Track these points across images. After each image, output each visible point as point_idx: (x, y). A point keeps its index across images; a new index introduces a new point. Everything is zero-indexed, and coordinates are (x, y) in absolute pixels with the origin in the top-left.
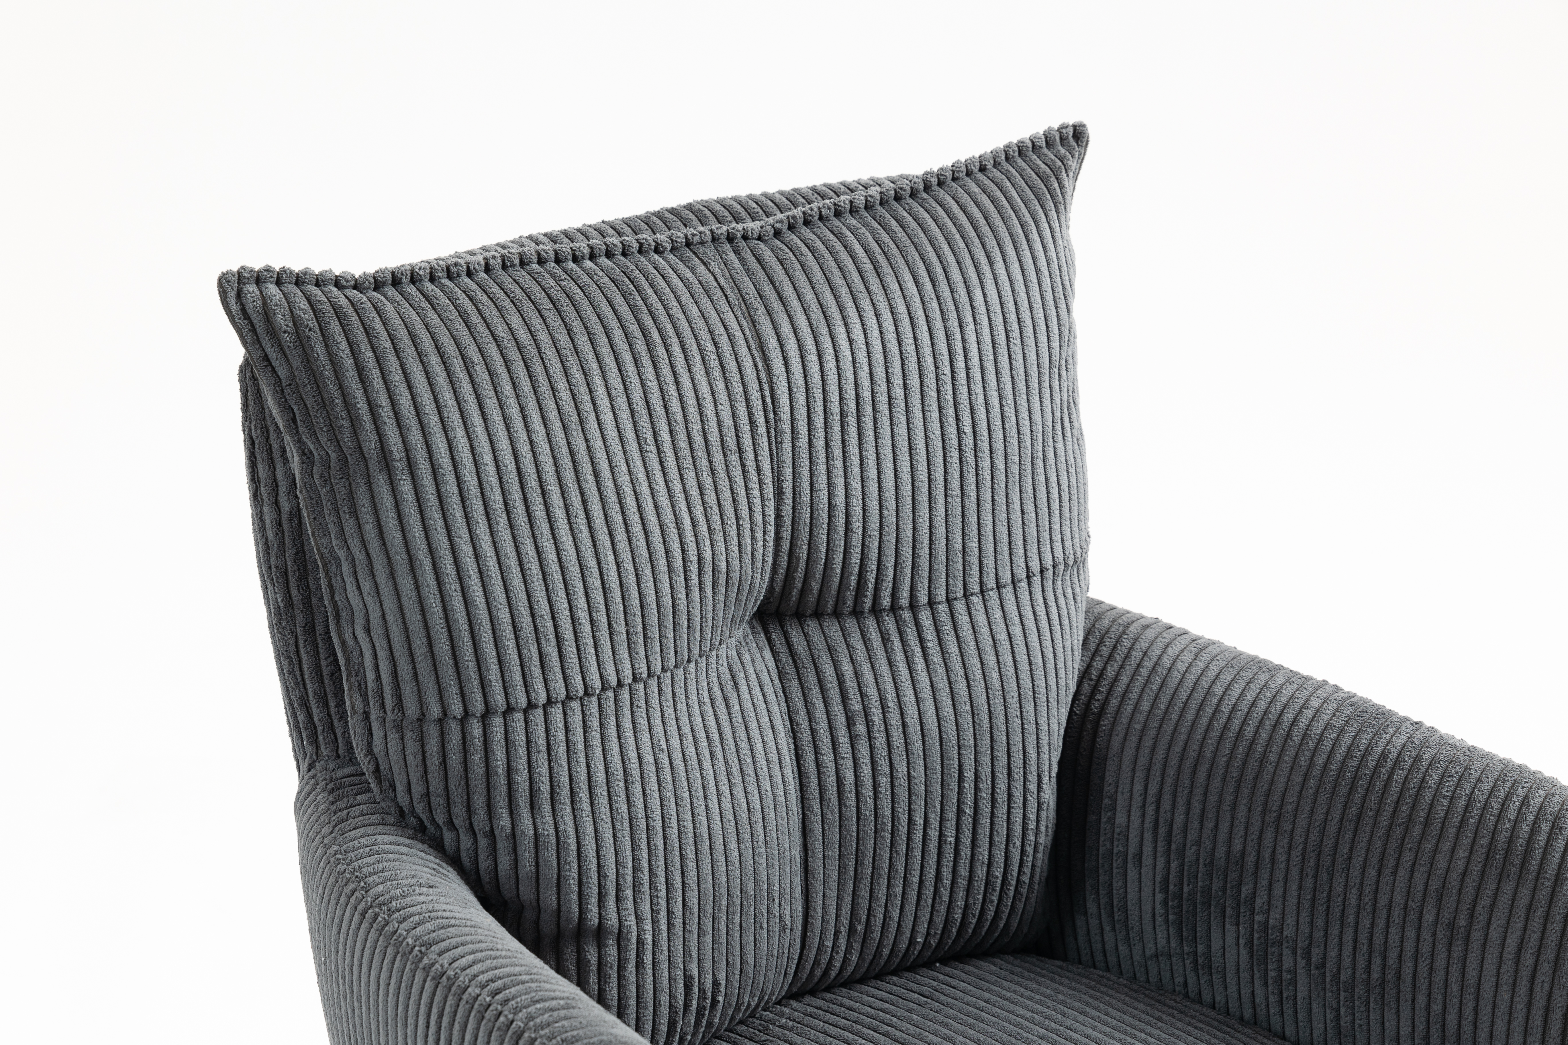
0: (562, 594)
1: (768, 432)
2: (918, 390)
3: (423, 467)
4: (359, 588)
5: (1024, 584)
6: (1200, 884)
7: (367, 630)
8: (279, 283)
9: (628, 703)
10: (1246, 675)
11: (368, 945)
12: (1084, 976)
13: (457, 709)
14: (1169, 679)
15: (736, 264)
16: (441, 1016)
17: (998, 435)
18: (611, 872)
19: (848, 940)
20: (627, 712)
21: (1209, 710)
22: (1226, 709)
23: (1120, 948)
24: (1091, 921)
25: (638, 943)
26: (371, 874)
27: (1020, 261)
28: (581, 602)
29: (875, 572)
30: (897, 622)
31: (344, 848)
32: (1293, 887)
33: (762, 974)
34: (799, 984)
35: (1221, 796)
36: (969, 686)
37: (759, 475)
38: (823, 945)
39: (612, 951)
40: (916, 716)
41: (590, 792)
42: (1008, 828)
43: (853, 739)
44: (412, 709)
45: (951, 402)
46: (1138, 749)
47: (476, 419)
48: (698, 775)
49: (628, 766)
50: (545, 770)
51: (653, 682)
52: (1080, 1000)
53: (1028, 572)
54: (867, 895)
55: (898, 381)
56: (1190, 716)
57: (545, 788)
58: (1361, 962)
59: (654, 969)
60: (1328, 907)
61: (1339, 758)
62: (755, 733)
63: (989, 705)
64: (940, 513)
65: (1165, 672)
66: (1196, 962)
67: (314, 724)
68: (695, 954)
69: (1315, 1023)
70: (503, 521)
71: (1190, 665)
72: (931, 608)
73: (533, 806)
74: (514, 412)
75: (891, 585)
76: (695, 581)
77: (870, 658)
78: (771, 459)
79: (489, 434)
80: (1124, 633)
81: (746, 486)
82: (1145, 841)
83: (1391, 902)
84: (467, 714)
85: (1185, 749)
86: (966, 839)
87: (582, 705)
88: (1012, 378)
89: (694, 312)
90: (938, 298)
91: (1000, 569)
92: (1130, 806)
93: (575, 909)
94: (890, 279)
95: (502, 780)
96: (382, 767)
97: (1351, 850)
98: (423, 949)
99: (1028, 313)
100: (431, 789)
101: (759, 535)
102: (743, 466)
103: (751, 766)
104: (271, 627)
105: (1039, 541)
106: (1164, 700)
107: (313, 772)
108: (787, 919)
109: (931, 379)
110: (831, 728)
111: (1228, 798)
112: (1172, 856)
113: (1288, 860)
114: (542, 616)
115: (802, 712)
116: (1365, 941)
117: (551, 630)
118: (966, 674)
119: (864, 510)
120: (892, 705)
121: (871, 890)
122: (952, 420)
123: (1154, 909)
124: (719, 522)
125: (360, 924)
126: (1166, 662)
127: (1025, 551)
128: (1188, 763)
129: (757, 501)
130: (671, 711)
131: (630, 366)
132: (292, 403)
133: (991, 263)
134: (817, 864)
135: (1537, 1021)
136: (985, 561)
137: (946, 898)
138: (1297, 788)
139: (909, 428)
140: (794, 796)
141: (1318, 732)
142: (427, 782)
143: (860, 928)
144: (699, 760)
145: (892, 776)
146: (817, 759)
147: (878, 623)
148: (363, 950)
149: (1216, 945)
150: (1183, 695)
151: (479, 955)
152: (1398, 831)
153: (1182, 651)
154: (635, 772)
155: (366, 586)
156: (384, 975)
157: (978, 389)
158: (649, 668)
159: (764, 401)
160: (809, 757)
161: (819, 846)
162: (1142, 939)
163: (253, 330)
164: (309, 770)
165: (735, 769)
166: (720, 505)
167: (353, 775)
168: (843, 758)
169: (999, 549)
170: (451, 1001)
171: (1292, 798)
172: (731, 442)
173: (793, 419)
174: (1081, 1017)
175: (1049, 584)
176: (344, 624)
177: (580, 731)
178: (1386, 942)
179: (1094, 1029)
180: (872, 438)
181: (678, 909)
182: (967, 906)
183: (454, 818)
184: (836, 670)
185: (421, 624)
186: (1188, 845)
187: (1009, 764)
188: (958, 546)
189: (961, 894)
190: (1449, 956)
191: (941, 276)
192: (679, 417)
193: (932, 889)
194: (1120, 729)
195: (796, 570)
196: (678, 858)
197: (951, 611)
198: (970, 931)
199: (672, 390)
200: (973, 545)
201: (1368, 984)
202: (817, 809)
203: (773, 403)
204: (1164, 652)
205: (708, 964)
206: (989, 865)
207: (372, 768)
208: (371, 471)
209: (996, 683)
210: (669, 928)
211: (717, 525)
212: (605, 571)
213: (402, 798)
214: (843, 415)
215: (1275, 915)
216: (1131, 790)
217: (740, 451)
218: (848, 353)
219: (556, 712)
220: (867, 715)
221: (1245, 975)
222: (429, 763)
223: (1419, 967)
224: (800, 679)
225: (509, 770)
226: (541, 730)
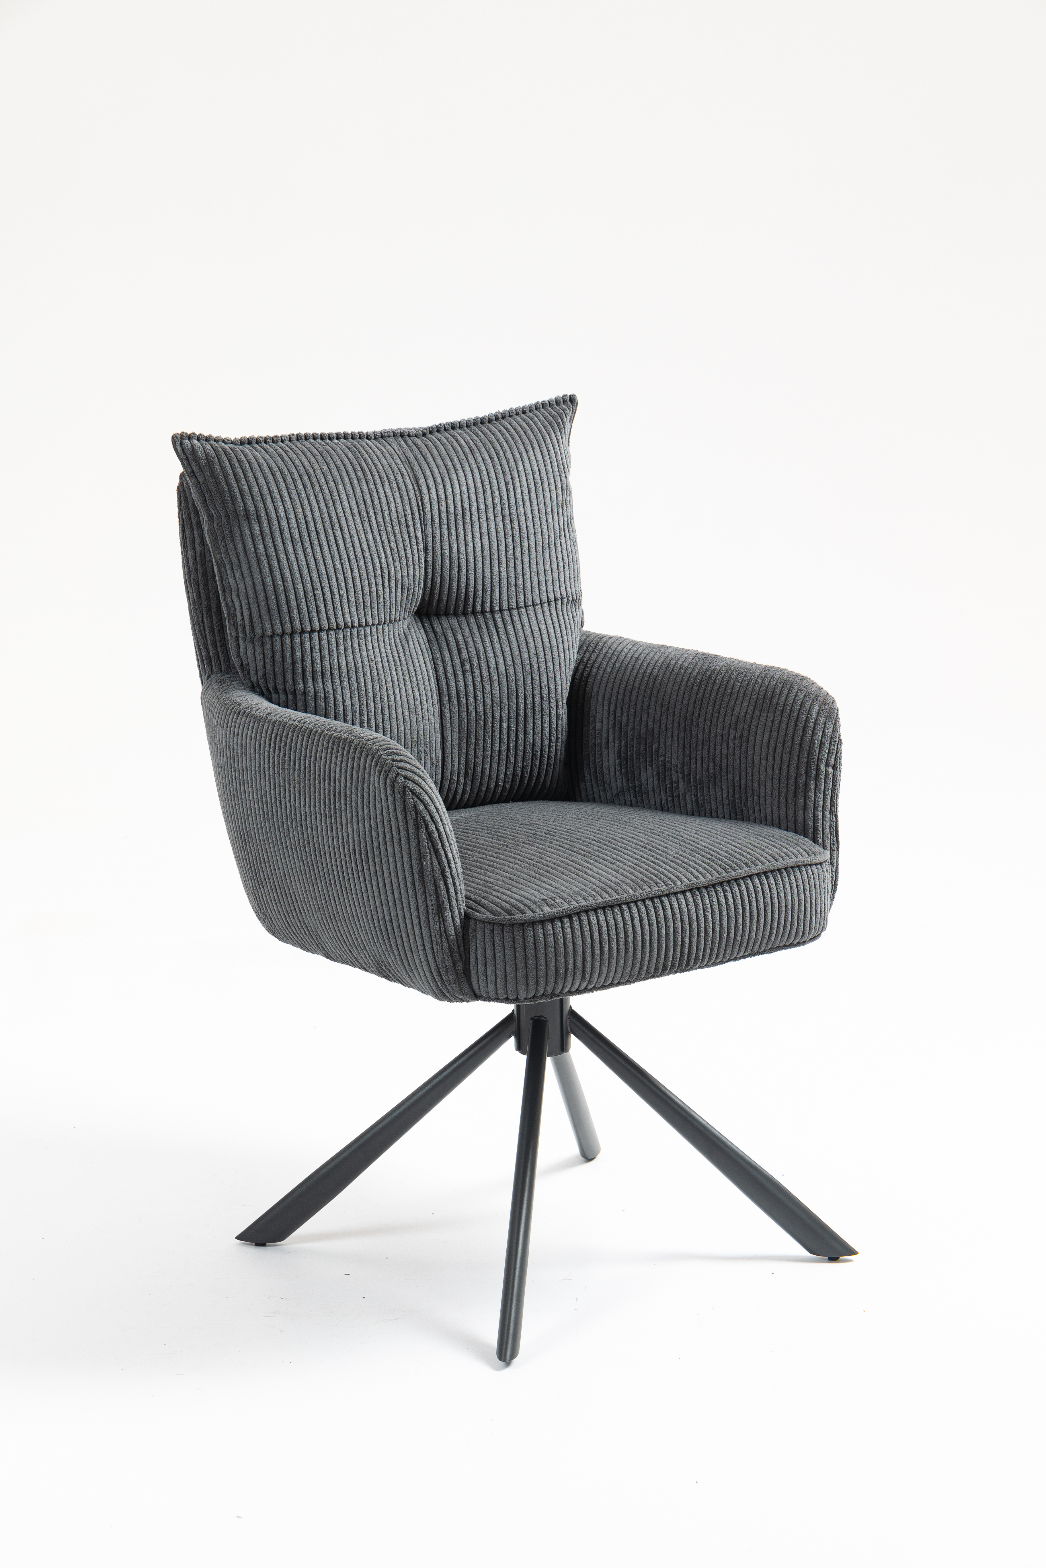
0: (326, 580)
1: (420, 520)
2: (492, 506)
3: (264, 518)
4: (234, 576)
5: (546, 605)
6: (635, 749)
7: (238, 596)
8: (198, 440)
9: (356, 636)
11: (242, 724)
13: (279, 630)
15: (405, 445)
16: (276, 738)
17: (531, 531)
19: (465, 779)
20: (356, 640)
21: (638, 666)
23: (601, 795)
26: (241, 700)
27: (541, 452)
28: (335, 584)
29: (473, 592)
30: (484, 619)
31: (228, 696)
32: (675, 739)
35: (643, 705)
37: (416, 539)
38: (452, 779)
41: (340, 675)
43: (464, 672)
44: (258, 631)
45: (508, 513)
47: (287, 498)
48: (390, 675)
49: (357, 665)
50: (319, 661)
51: (368, 629)
53: (548, 599)
54: (473, 754)
55: (481, 501)
57: (319, 670)
58: (705, 766)
60: (690, 745)
62: (417, 665)
63: (530, 661)
64: (504, 565)
65: (618, 654)
66: (635, 791)
67: (210, 657)
70: (299, 544)
71: (630, 649)
72: (501, 613)
73: (314, 679)
74: (304, 496)
75: (481, 602)
76: (387, 584)
77: (472, 635)
78: (422, 532)
79: (293, 505)
81: (410, 543)
82: (610, 735)
83: (716, 735)
84: (284, 633)
85: (626, 685)
86: (521, 730)
87: (336, 634)
88: (538, 505)
89: (385, 463)
90: (501, 465)
91: (534, 596)
92: (602, 718)
94: (478, 455)
95: (299, 665)
96: (244, 663)
97: (699, 714)
98: (267, 715)
99: (545, 476)
100: (267, 671)
101: (417, 568)
102: (409, 534)
103: (415, 678)
105: (553, 585)
106: (617, 665)
107: (210, 679)
108: (434, 759)
109: (498, 501)
110: (453, 666)
111: (646, 703)
112: (622, 739)
113: (673, 727)
114: (317, 589)
115: (440, 659)
116: (706, 757)
117: (321, 596)
118: (518, 645)
119: (467, 561)
120: (483, 657)
121: (475, 751)
122: (508, 522)
123: (615, 767)
124: (398, 557)
125: (237, 718)
126: (619, 649)
127: (547, 589)
128: (628, 691)
129: (416, 551)
130: (377, 644)
131: (356, 482)
132: (205, 491)
133: (527, 452)
134: (448, 734)
136: (526, 591)
137: (512, 761)
138: (676, 692)
139: (487, 524)
140: (436, 697)
141: (686, 666)
142: (265, 667)
143: (470, 772)
144: (390, 669)
145: (483, 692)
146: (447, 681)
147: (475, 618)
148: (239, 728)
149: (643, 779)
150: (626, 662)
152: (719, 700)
154: (360, 668)
155: (238, 575)
157: (521, 508)
158: (366, 621)
159: (418, 505)
160: (443, 680)
161: (448, 725)
162: (611, 787)
163: (187, 459)
164: (208, 679)
165: (407, 678)
166: (398, 550)
167: (229, 673)
168: (460, 681)
169: (533, 586)
170: (281, 729)
171: (674, 698)
172: (403, 521)
173: (432, 514)
175: (559, 607)
176: (227, 595)
177: (335, 645)
178: (715, 754)
180: (470, 527)
182: (523, 767)
183: (277, 685)
184: (455, 639)
185: (263, 591)
186: (629, 731)
187: (541, 692)
188: (513, 583)
189: (520, 760)
190: (741, 753)
191: (502, 456)
192: (378, 507)
193: (505, 755)
194: (597, 682)
195: (435, 589)
197: (510, 614)
198: (526, 782)
199: (375, 494)
200: (520, 583)
201: (709, 777)
202: (447, 706)
203: (422, 506)
206: (534, 745)
207: (239, 663)
208: (240, 520)
209: (533, 651)
211: (397, 559)
212: (345, 572)
213: (254, 678)
214: (456, 515)
215: (668, 755)
216: (603, 710)
217: (407, 526)
218: (457, 486)
219: (324, 635)
220: (470, 661)
221: (657, 790)
222: (266, 658)
223: (729, 761)
224: (438, 644)
225: (303, 661)
226: (317, 642)
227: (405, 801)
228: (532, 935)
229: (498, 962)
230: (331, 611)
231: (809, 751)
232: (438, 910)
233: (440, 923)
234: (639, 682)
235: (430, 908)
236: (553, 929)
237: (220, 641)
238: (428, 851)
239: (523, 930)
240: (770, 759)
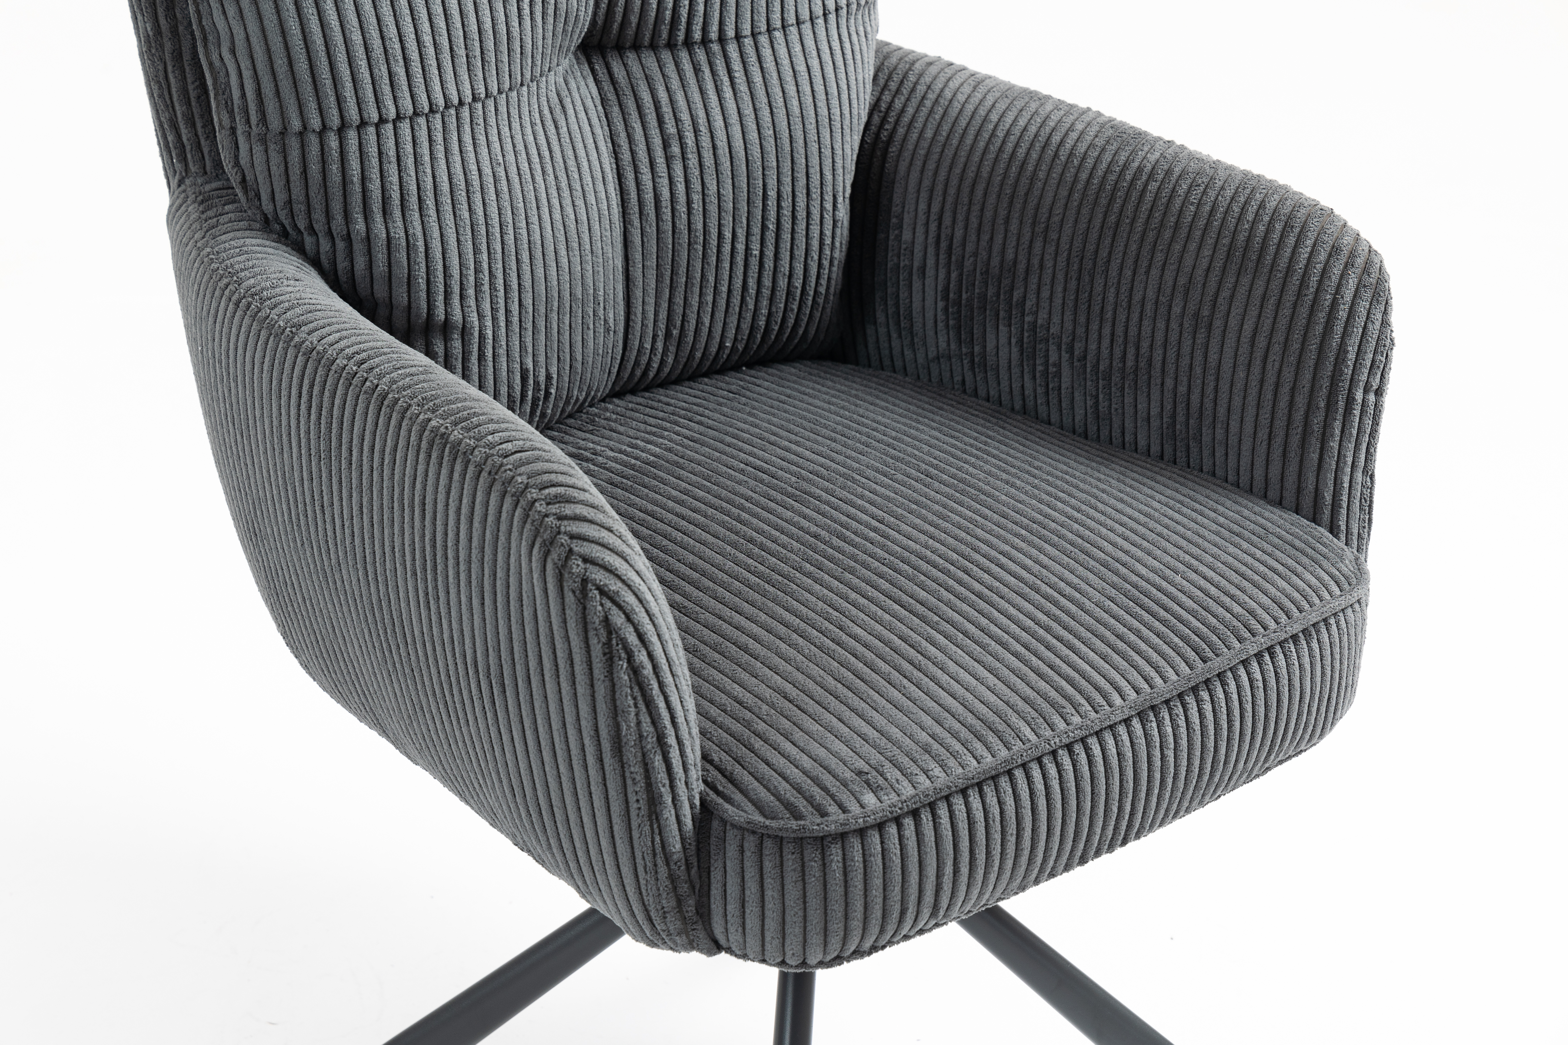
0: (409, 19)
5: (820, 21)
6: (977, 291)
7: (233, 51)
9: (468, 120)
10: (1019, 104)
11: (243, 330)
12: (874, 376)
13: (315, 123)
14: (950, 109)
16: (312, 386)
18: (455, 272)
19: (665, 343)
20: (467, 128)
21: (986, 135)
22: (1001, 134)
23: (906, 352)
24: (880, 330)
25: (480, 337)
26: (242, 270)
28: (426, 27)
30: (707, 54)
31: (216, 249)
32: (1059, 289)
33: (589, 370)
34: (621, 383)
35: (996, 211)
36: (772, 113)
38: (643, 347)
39: (457, 344)
40: (725, 140)
41: (436, 200)
42: (807, 243)
43: (668, 159)
44: (275, 123)
46: (922, 171)
48: (531, 187)
49: (469, 177)
50: (395, 179)
51: (490, 103)
52: (870, 394)
53: (824, 10)
54: (682, 303)
56: (969, 140)
57: (396, 196)
58: (1118, 352)
59: (494, 362)
60: (1089, 306)
61: (1100, 173)
62: (581, 153)
63: (790, 130)
65: (946, 103)
66: (972, 361)
67: (183, 143)
68: (530, 350)
69: (1077, 410)
71: (969, 96)
72: (738, 42)
73: (386, 212)
75: (701, 20)
76: (527, 10)
77: (683, 87)
80: (910, 69)
82: (929, 255)
83: (1144, 298)
84: (325, 127)
85: (964, 170)
86: (770, 253)
87: (428, 121)
91: (799, 6)
92: (915, 224)
93: (424, 305)
95: (358, 188)
96: (248, 178)
97: (1110, 253)
98: (294, 330)
100: (293, 197)
103: (578, 181)
104: (141, 54)
106: (946, 128)
107: (183, 187)
108: (611, 322)
110: (648, 149)
111: (1002, 213)
112: (953, 268)
113: (1055, 266)
115: (623, 135)
116: (1121, 334)
117: (399, 52)
118: (769, 102)
120: (703, 129)
121: (685, 298)
123: (936, 316)
125: (235, 313)
126: (948, 94)
128: (968, 182)
130: (507, 129)
134: (637, 272)
135: (1268, 395)
137: (751, 306)
138: (1063, 201)
140: (616, 210)
141: (1082, 151)
142: (289, 190)
143: (675, 332)
144: (532, 175)
145: (704, 194)
146: (636, 178)
147: (690, 54)
148: (238, 335)
149: (990, 345)
150: (963, 123)
151: (344, 333)
152: (1151, 235)
153: (962, 84)
154: (476, 183)
156: (258, 355)
158: (486, 89)
160: (630, 175)
161: (638, 257)
162: (925, 344)
164: (179, 186)
165: (564, 184)
167: (220, 189)
168: (660, 177)
170: (321, 372)
171: (1058, 210)
174: (872, 407)
175: (843, 22)
176: (211, 47)
177: (426, 144)
178: (1139, 334)
179: (884, 416)
181: (515, 308)
182: (770, 314)
183: (314, 223)
184: (653, 97)
185: (282, 45)
186: (967, 256)
187: (808, 184)
189: (765, 303)
190: (1194, 342)
193: (739, 298)
194: (907, 154)
195: (616, 5)
196: (514, 262)
197: (756, 44)
198: (773, 337)
201: (1124, 372)
202: (636, 222)
204: (946, 85)
205: (542, 359)
206: (790, 276)
207: (239, 178)
209: (796, 110)
210: (507, 325)
213: (267, 207)
215: (1043, 315)
216: (916, 210)
219: (405, 127)
220: (681, 138)
221: (1016, 371)
222: (291, 173)
223: (1168, 354)
224: (620, 105)
225: (364, 179)
226: (391, 143)
227: (585, 608)
228: (840, 858)
229: (769, 905)
230: (419, 79)
231: (1335, 365)
232: (649, 809)
233: (653, 833)
234: (988, 169)
235: (634, 806)
236: (882, 843)
237: (202, 116)
238: (631, 702)
239: (823, 849)
240: (1256, 370)
